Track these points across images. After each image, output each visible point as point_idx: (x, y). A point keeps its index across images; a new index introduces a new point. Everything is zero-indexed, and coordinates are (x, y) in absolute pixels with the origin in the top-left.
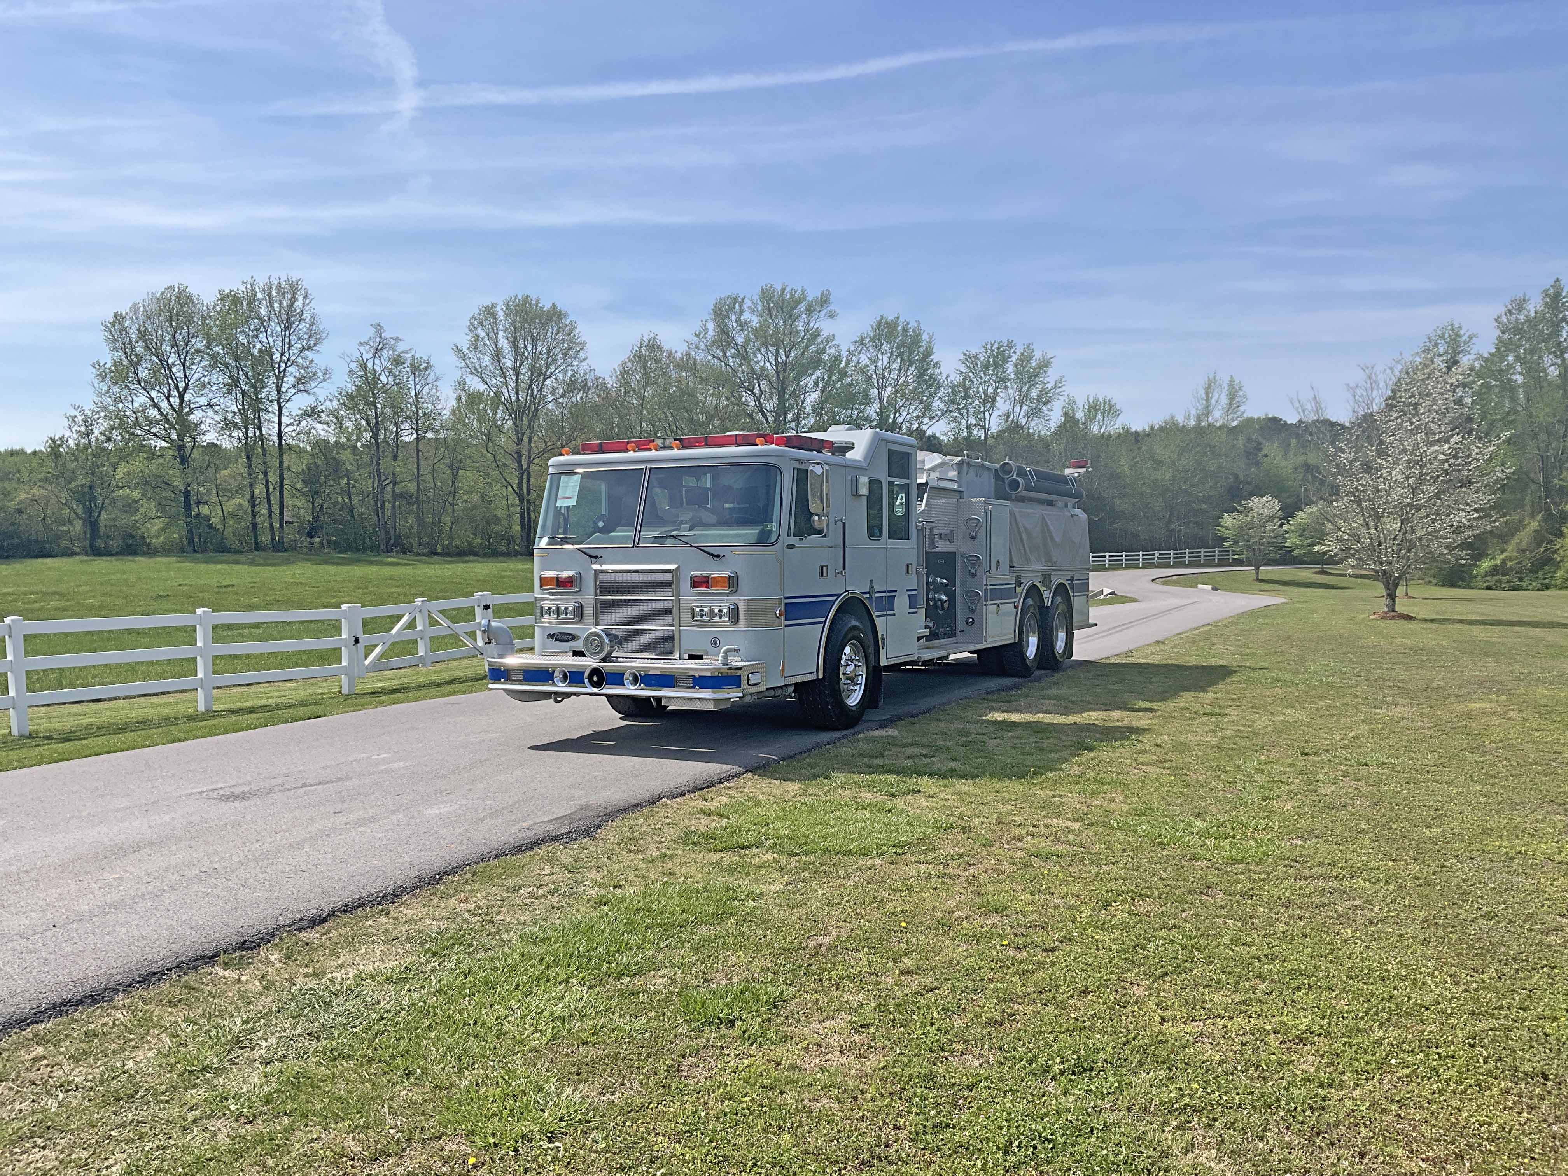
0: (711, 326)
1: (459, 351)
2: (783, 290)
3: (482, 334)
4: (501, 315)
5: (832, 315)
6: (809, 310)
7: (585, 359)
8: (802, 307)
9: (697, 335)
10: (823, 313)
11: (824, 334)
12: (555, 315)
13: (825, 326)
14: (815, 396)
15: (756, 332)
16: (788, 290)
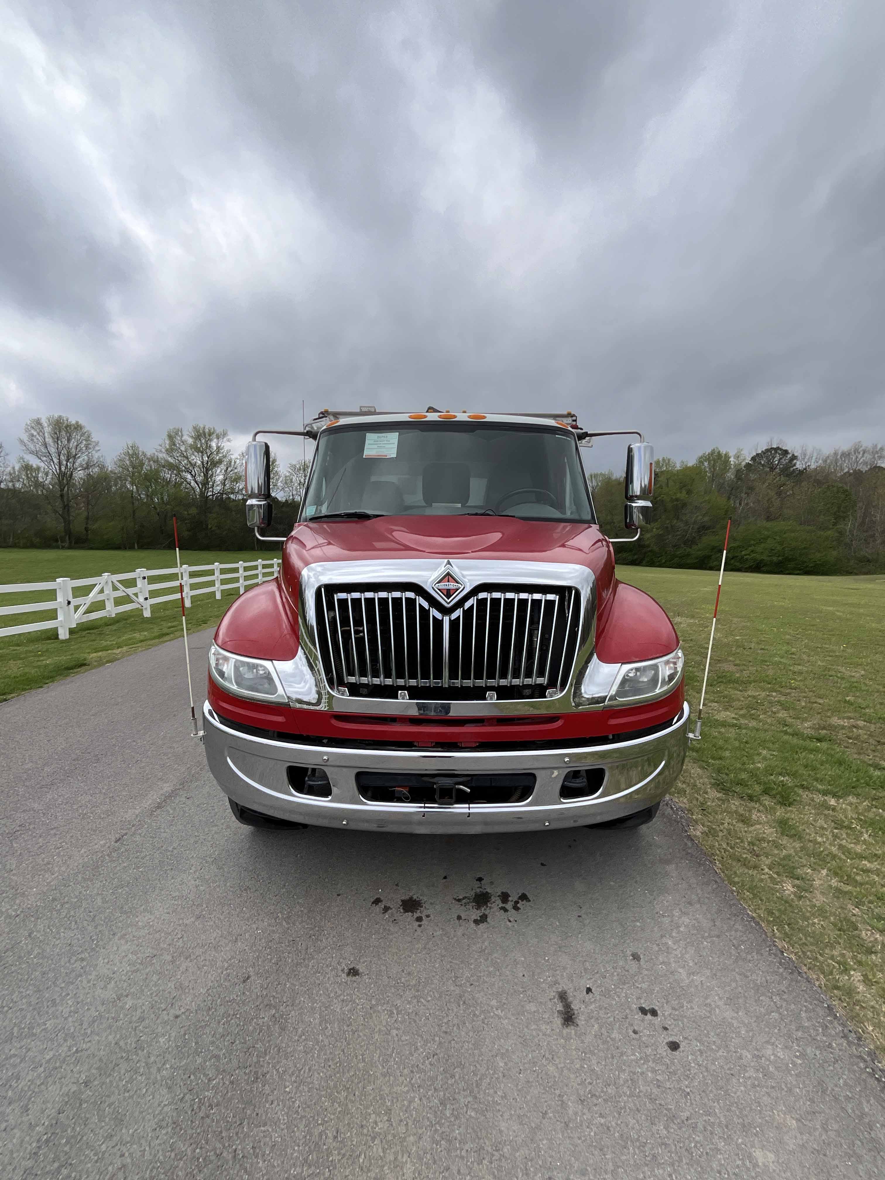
0: (167, 442)
1: (22, 441)
2: (204, 428)
3: (35, 433)
4: (45, 425)
5: (229, 441)
6: (218, 438)
7: (99, 450)
8: (214, 436)
9: (161, 446)
10: (225, 439)
11: (226, 449)
12: (78, 427)
13: (226, 445)
14: (221, 477)
15: (191, 446)
16: (207, 427)
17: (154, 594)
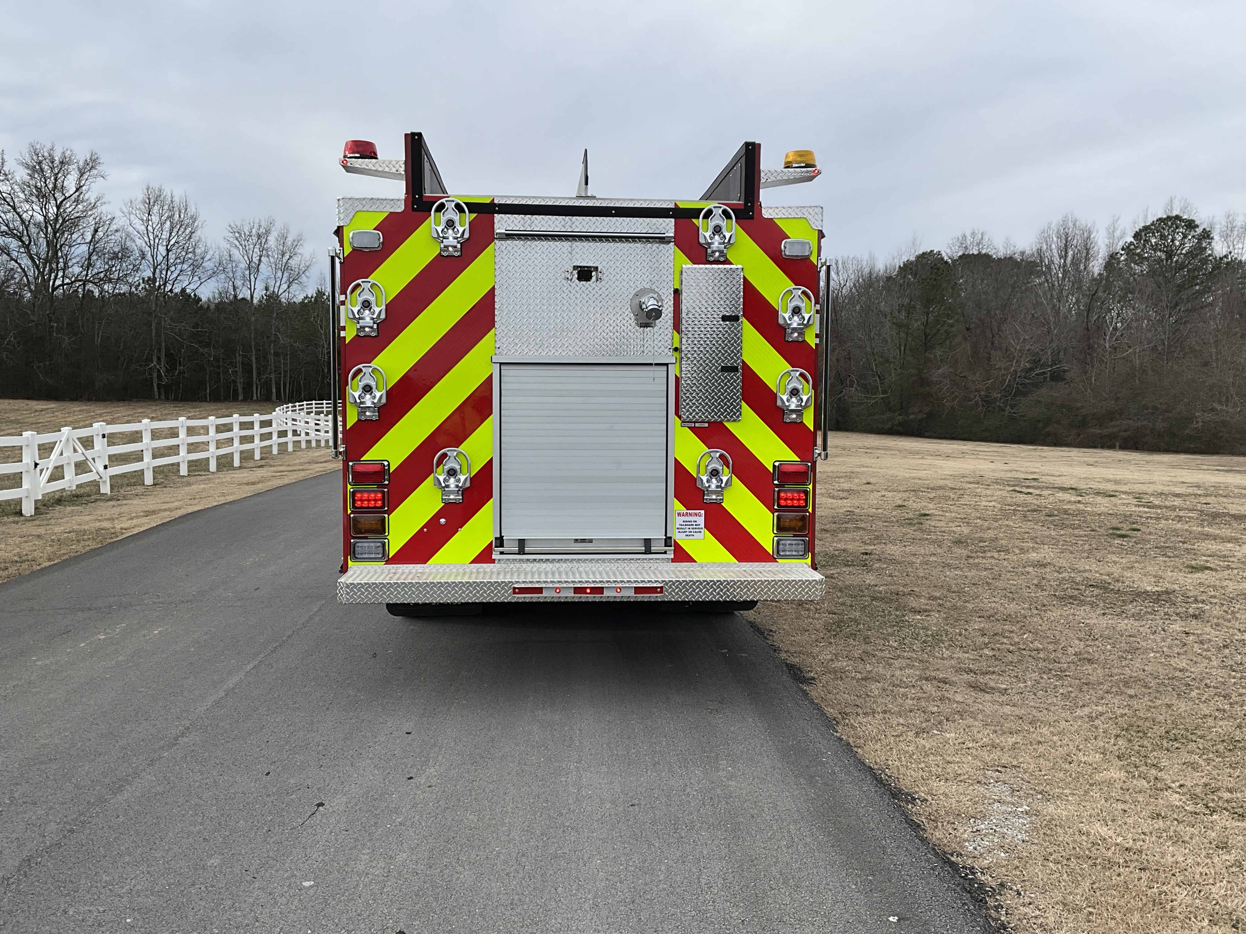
2: (52, 149)
5: (102, 176)
6: (79, 170)
8: (72, 165)
11: (95, 193)
13: (95, 185)
15: (23, 185)
16: (58, 149)
17: (115, 459)
